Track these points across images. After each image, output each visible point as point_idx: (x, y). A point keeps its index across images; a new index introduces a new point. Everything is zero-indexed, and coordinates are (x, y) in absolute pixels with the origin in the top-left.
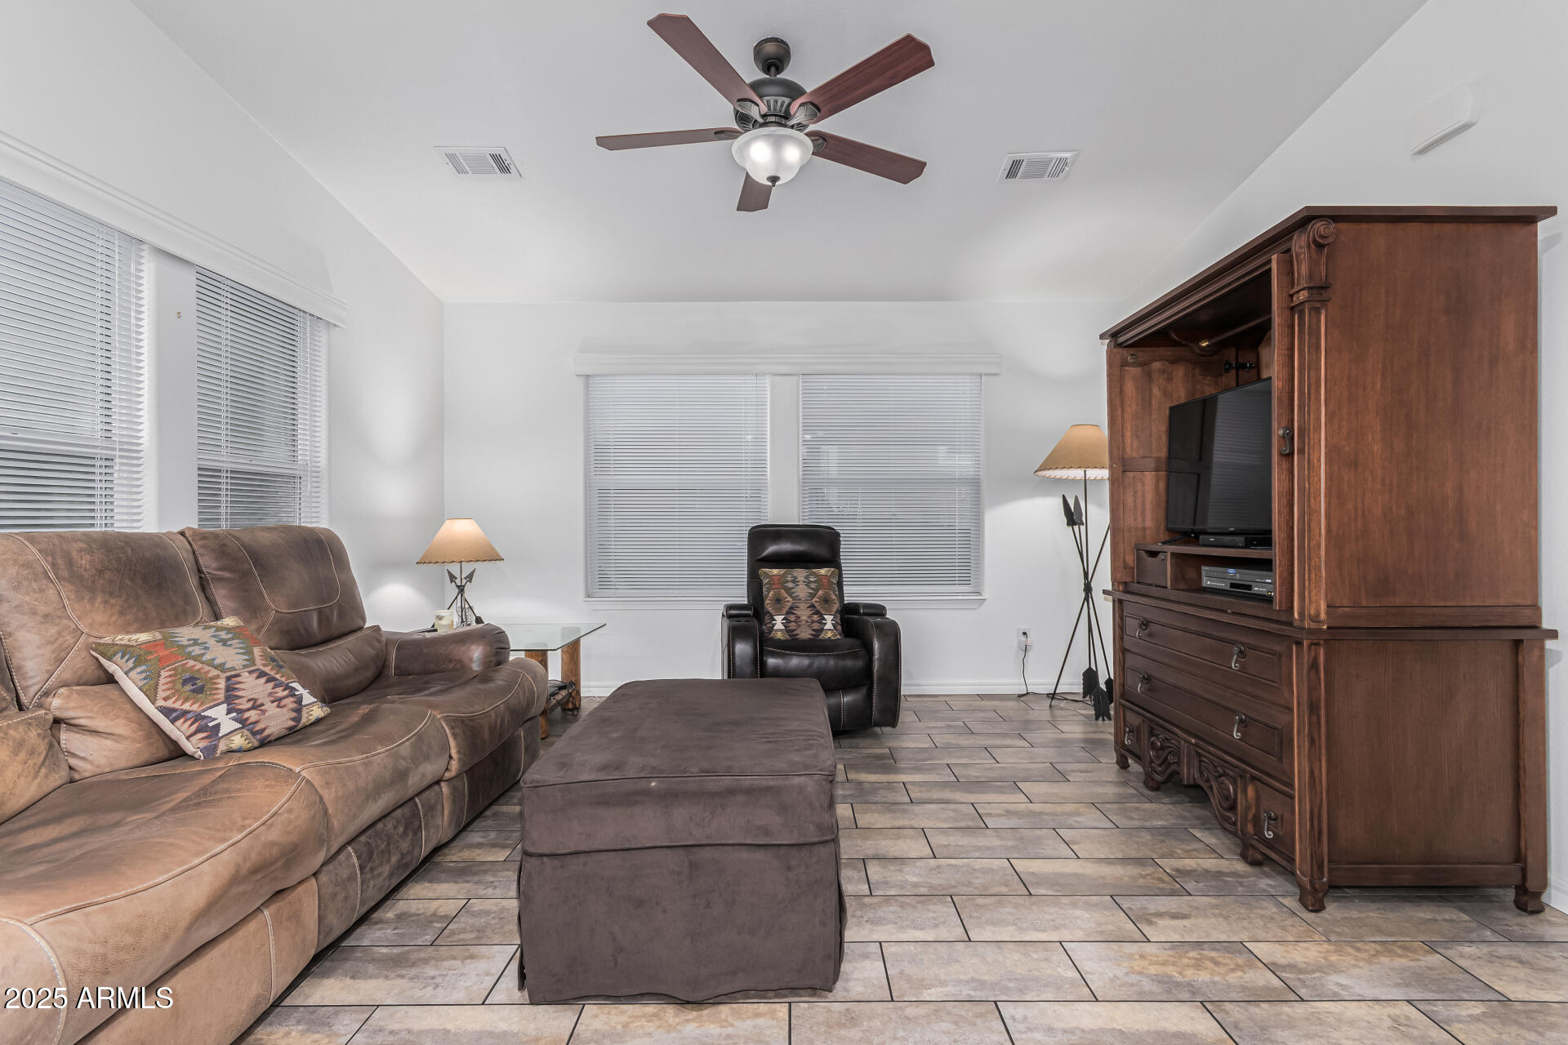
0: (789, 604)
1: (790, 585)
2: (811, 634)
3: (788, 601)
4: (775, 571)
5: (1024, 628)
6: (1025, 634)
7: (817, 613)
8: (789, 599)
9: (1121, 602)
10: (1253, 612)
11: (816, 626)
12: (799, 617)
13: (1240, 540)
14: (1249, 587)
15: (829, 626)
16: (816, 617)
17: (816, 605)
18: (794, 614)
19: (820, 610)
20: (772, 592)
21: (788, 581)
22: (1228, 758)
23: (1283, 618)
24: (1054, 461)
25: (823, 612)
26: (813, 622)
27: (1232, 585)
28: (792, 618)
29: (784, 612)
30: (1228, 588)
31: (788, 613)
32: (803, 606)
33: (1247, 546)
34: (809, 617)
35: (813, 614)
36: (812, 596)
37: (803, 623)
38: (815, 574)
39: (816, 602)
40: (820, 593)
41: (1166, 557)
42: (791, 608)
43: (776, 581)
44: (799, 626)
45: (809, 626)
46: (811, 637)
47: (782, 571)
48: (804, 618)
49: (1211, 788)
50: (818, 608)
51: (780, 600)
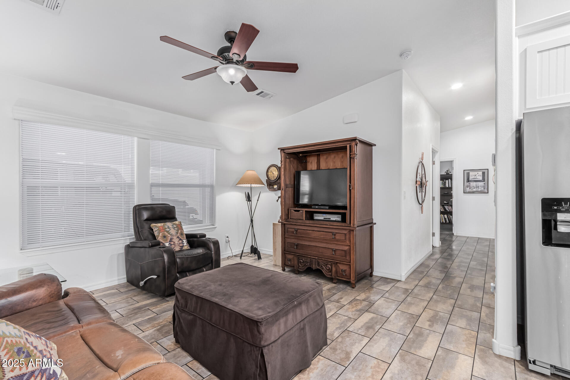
0: (170, 238)
1: (168, 230)
2: (180, 249)
3: (169, 237)
4: (159, 225)
5: (227, 235)
6: (227, 237)
7: (180, 239)
8: (169, 235)
9: (284, 224)
10: (337, 225)
11: (181, 245)
12: (175, 242)
13: (327, 207)
14: (330, 219)
15: (185, 244)
16: (180, 242)
17: (179, 236)
18: (172, 241)
19: (181, 238)
20: (161, 234)
21: (166, 228)
22: (329, 260)
23: (349, 225)
24: (242, 181)
25: (182, 239)
26: (180, 243)
27: (324, 218)
28: (172, 243)
29: (169, 241)
30: (323, 219)
31: (170, 241)
32: (175, 238)
33: (329, 209)
34: (178, 242)
35: (179, 240)
36: (177, 233)
37: (177, 244)
38: (174, 224)
39: (179, 235)
40: (179, 231)
41: (303, 212)
42: (171, 239)
43: (162, 229)
44: (175, 246)
45: (179, 245)
46: (180, 250)
47: (162, 224)
48: (176, 242)
49: (323, 268)
50: (180, 237)
51: (165, 236)
